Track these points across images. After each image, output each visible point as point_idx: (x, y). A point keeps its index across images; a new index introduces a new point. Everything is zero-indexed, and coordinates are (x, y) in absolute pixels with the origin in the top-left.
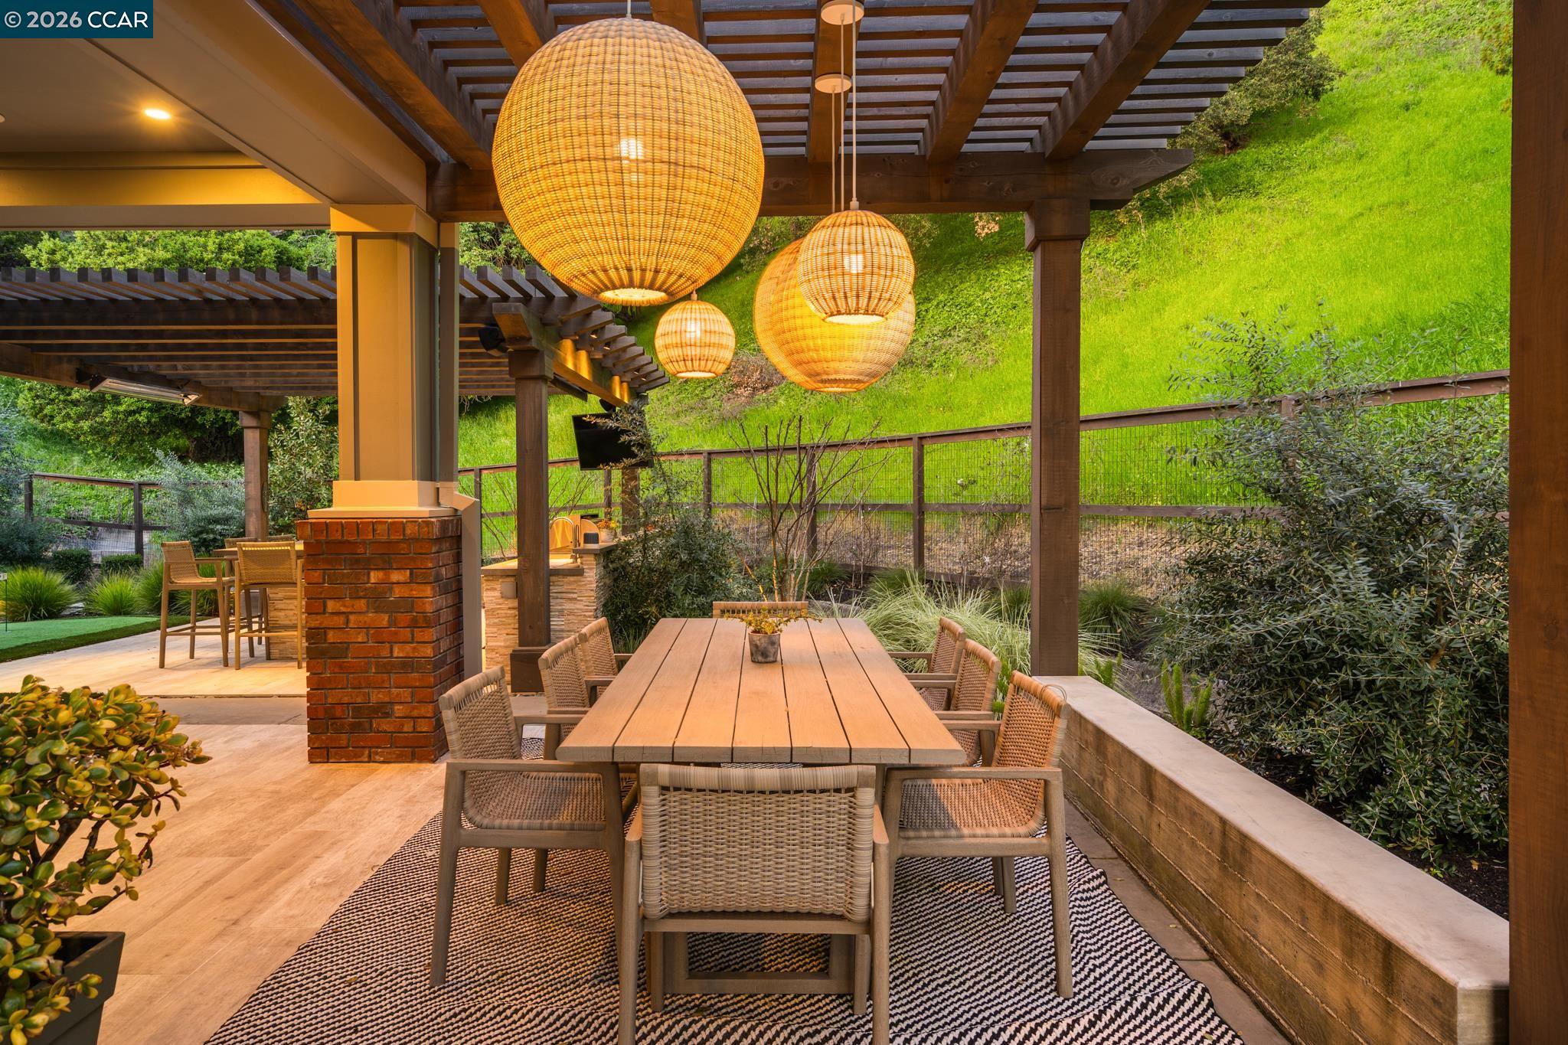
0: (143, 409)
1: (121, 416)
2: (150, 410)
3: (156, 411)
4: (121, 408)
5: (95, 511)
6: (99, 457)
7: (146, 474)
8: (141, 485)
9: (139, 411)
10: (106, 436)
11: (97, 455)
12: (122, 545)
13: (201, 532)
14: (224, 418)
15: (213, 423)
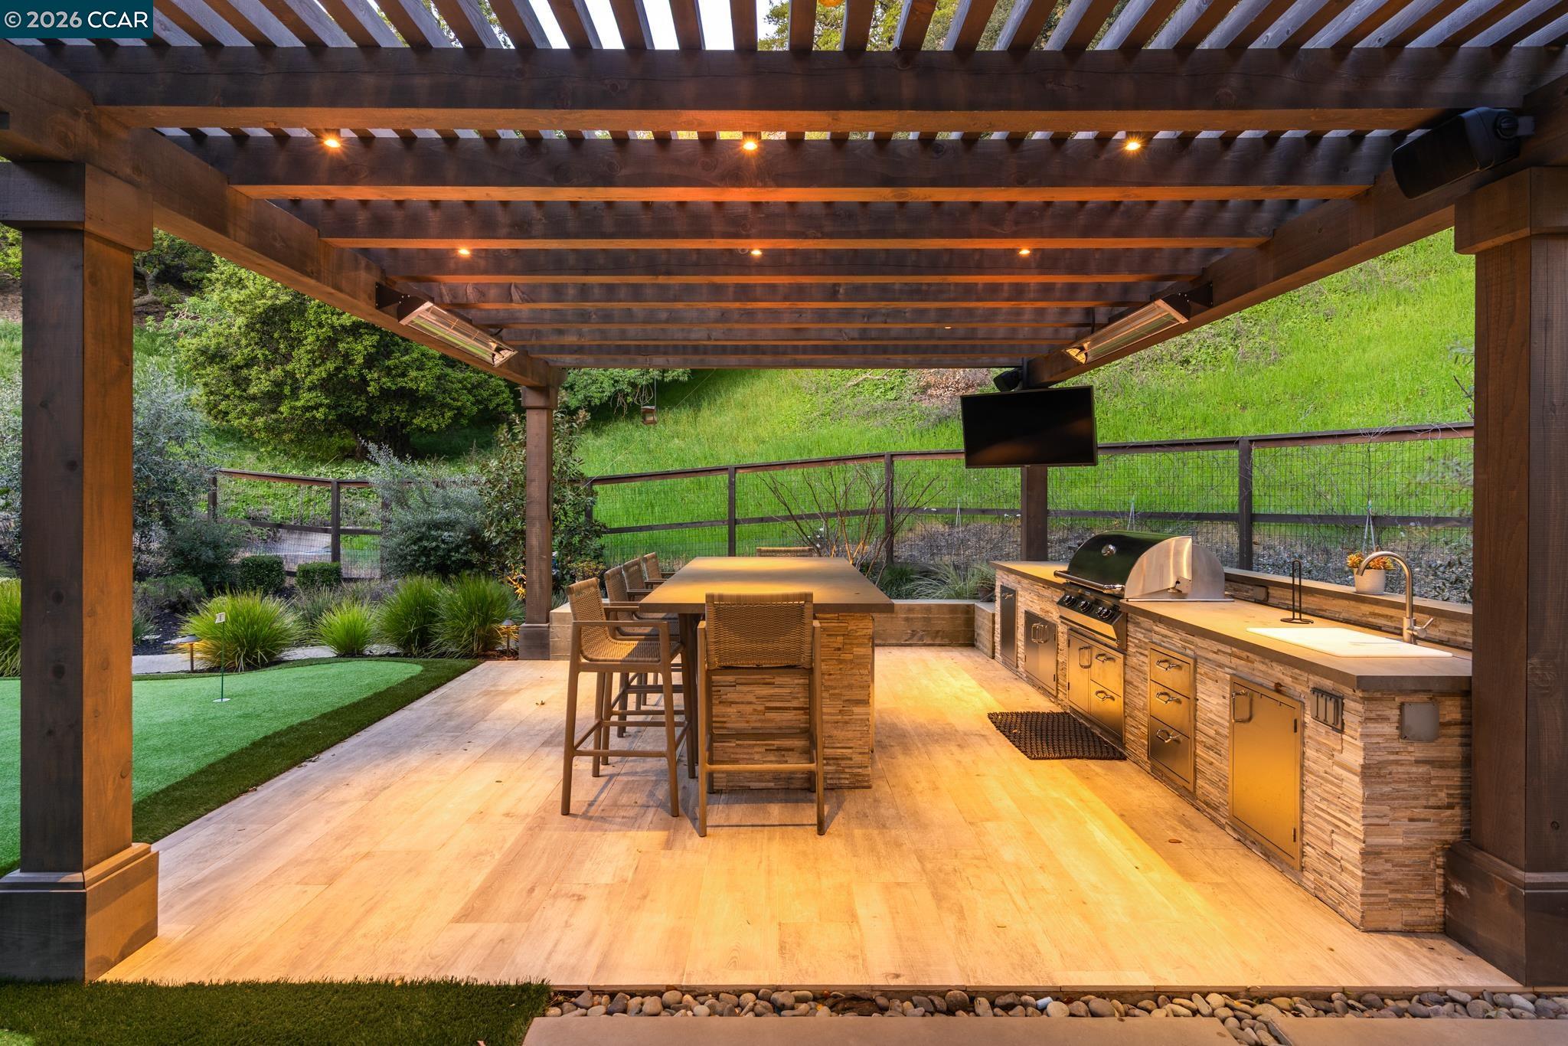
0: (321, 405)
1: (299, 412)
2: (328, 406)
3: (333, 408)
4: (299, 404)
5: (275, 511)
6: (272, 457)
7: (350, 472)
8: (340, 483)
9: (316, 407)
10: (279, 435)
11: (269, 453)
12: (314, 548)
13: (420, 539)
14: (398, 418)
15: (387, 422)
